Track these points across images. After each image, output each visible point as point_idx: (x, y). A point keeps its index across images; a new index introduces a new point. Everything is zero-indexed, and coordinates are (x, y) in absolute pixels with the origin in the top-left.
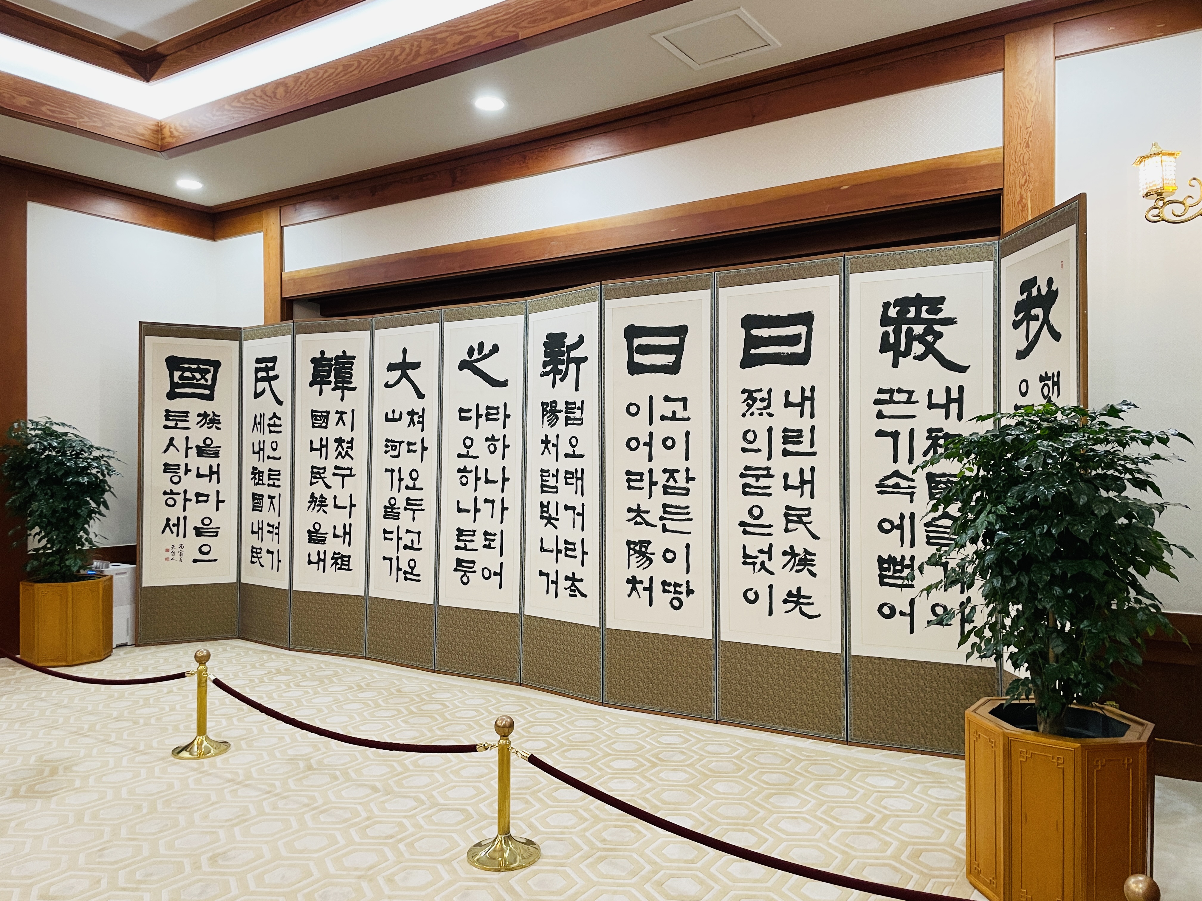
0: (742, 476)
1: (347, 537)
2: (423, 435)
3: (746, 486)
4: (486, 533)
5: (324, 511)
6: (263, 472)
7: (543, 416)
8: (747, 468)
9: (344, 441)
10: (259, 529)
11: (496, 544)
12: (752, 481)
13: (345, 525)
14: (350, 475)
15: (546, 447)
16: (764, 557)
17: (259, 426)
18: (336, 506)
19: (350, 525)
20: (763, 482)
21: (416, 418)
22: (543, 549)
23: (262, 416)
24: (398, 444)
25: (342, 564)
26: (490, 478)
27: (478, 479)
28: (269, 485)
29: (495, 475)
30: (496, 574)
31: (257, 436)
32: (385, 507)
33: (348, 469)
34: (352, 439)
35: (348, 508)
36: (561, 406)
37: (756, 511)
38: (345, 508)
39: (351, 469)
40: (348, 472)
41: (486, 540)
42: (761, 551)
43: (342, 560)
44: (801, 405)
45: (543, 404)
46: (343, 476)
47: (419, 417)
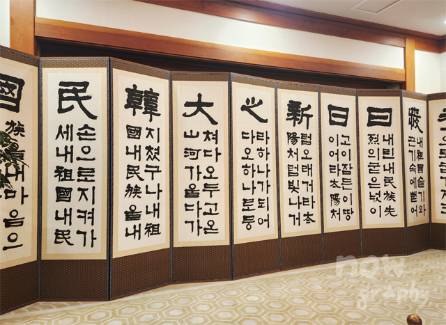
0: (369, 166)
1: (156, 212)
2: (217, 146)
3: (370, 170)
4: (259, 200)
5: (138, 197)
6: (71, 171)
7: (288, 139)
8: (370, 163)
9: (153, 149)
10: (66, 215)
11: (265, 205)
12: (372, 168)
13: (154, 205)
14: (158, 171)
15: (291, 154)
16: (378, 196)
17: (65, 135)
18: (148, 193)
19: (159, 204)
20: (376, 168)
21: (211, 136)
22: (290, 204)
23: (69, 127)
24: (196, 152)
25: (153, 231)
26: (260, 170)
27: (254, 171)
28: (79, 180)
29: (263, 168)
30: (265, 220)
31: (62, 143)
32: (186, 190)
33: (156, 167)
34: (159, 147)
35: (157, 193)
36: (299, 135)
37: (374, 179)
38: (155, 193)
39: (158, 167)
40: (156, 169)
41: (259, 203)
42: (376, 194)
43: (153, 228)
44: (389, 140)
45: (288, 133)
46: (153, 172)
47: (213, 135)
